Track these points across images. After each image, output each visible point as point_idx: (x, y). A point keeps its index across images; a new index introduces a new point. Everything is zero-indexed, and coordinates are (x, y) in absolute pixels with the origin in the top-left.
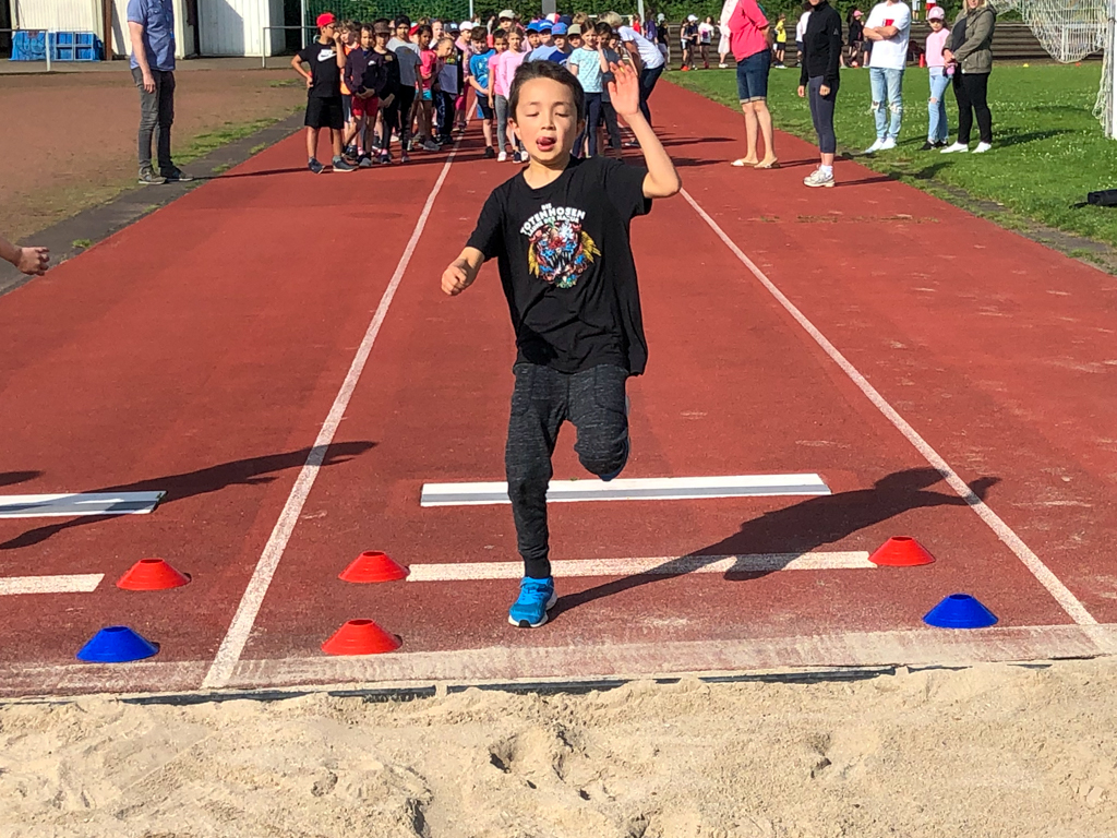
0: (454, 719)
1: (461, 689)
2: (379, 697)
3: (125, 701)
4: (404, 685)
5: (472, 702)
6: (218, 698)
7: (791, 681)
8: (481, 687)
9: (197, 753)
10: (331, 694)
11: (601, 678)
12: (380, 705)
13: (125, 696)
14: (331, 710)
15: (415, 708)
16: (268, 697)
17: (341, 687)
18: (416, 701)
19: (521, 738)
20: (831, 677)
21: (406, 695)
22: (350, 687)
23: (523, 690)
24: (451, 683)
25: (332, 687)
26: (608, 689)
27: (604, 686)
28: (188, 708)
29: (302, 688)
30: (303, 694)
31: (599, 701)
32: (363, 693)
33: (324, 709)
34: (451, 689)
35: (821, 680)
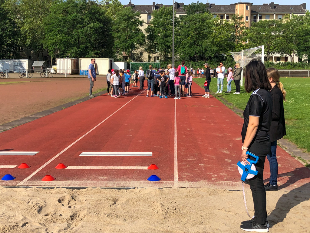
0: (56, 193)
1: (59, 188)
2: (45, 188)
3: (3, 187)
4: (49, 187)
5: (60, 190)
6: (18, 187)
7: (116, 189)
8: (62, 188)
9: (11, 196)
10: (37, 187)
11: (83, 187)
12: (45, 190)
13: (4, 186)
14: (36, 190)
15: (51, 191)
16: (26, 188)
17: (39, 186)
18: (51, 189)
19: (66, 197)
20: (123, 189)
21: (49, 188)
22: (40, 186)
23: (69, 188)
24: (57, 187)
25: (37, 186)
26: (84, 189)
27: (83, 188)
28: (13, 189)
29: (33, 186)
30: (32, 187)
31: (82, 191)
32: (42, 188)
33: (35, 190)
34: (57, 188)
35: (121, 189)
